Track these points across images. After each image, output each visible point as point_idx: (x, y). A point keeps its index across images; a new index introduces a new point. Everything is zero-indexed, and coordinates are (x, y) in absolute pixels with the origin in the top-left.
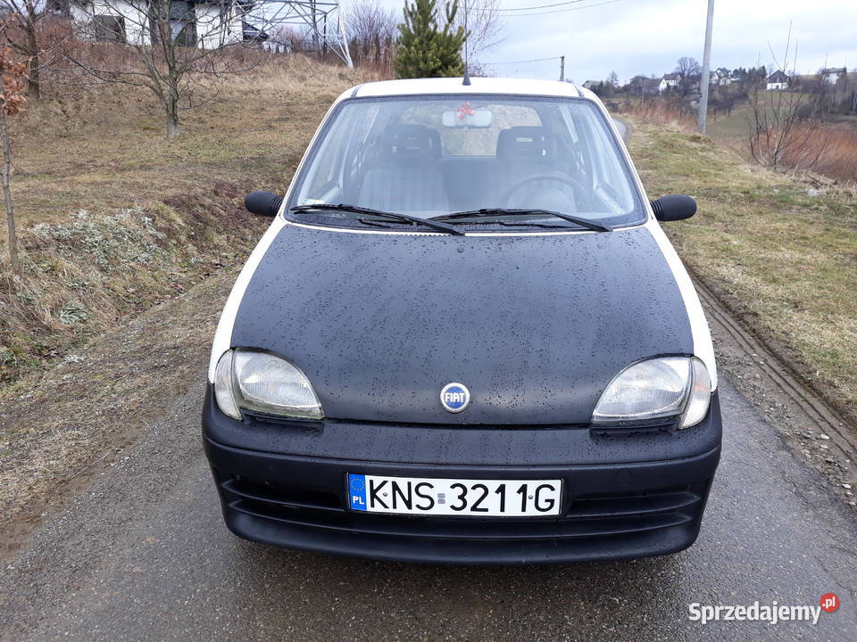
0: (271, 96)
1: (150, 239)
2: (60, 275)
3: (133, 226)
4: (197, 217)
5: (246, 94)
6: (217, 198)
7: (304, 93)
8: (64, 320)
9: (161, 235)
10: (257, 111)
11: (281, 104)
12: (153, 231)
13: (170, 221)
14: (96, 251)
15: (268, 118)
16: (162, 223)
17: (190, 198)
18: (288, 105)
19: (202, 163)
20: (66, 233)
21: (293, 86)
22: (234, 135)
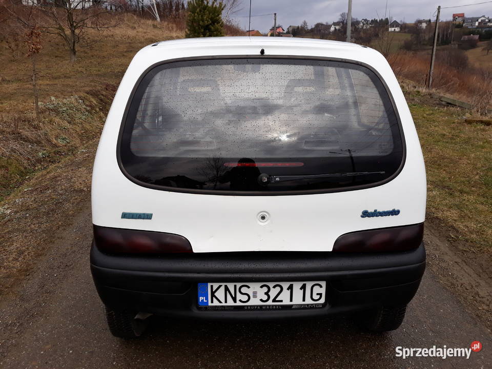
0: (120, 38)
1: (84, 110)
2: (54, 124)
3: (76, 104)
4: (101, 100)
5: (106, 37)
6: (107, 91)
7: (137, 37)
8: (60, 142)
9: (88, 108)
10: (114, 47)
11: (126, 43)
12: (84, 106)
13: (90, 102)
14: (65, 115)
15: (121, 50)
16: (88, 103)
17: (96, 92)
18: (130, 43)
19: (95, 75)
20: (51, 107)
21: (131, 33)
22: (105, 59)
